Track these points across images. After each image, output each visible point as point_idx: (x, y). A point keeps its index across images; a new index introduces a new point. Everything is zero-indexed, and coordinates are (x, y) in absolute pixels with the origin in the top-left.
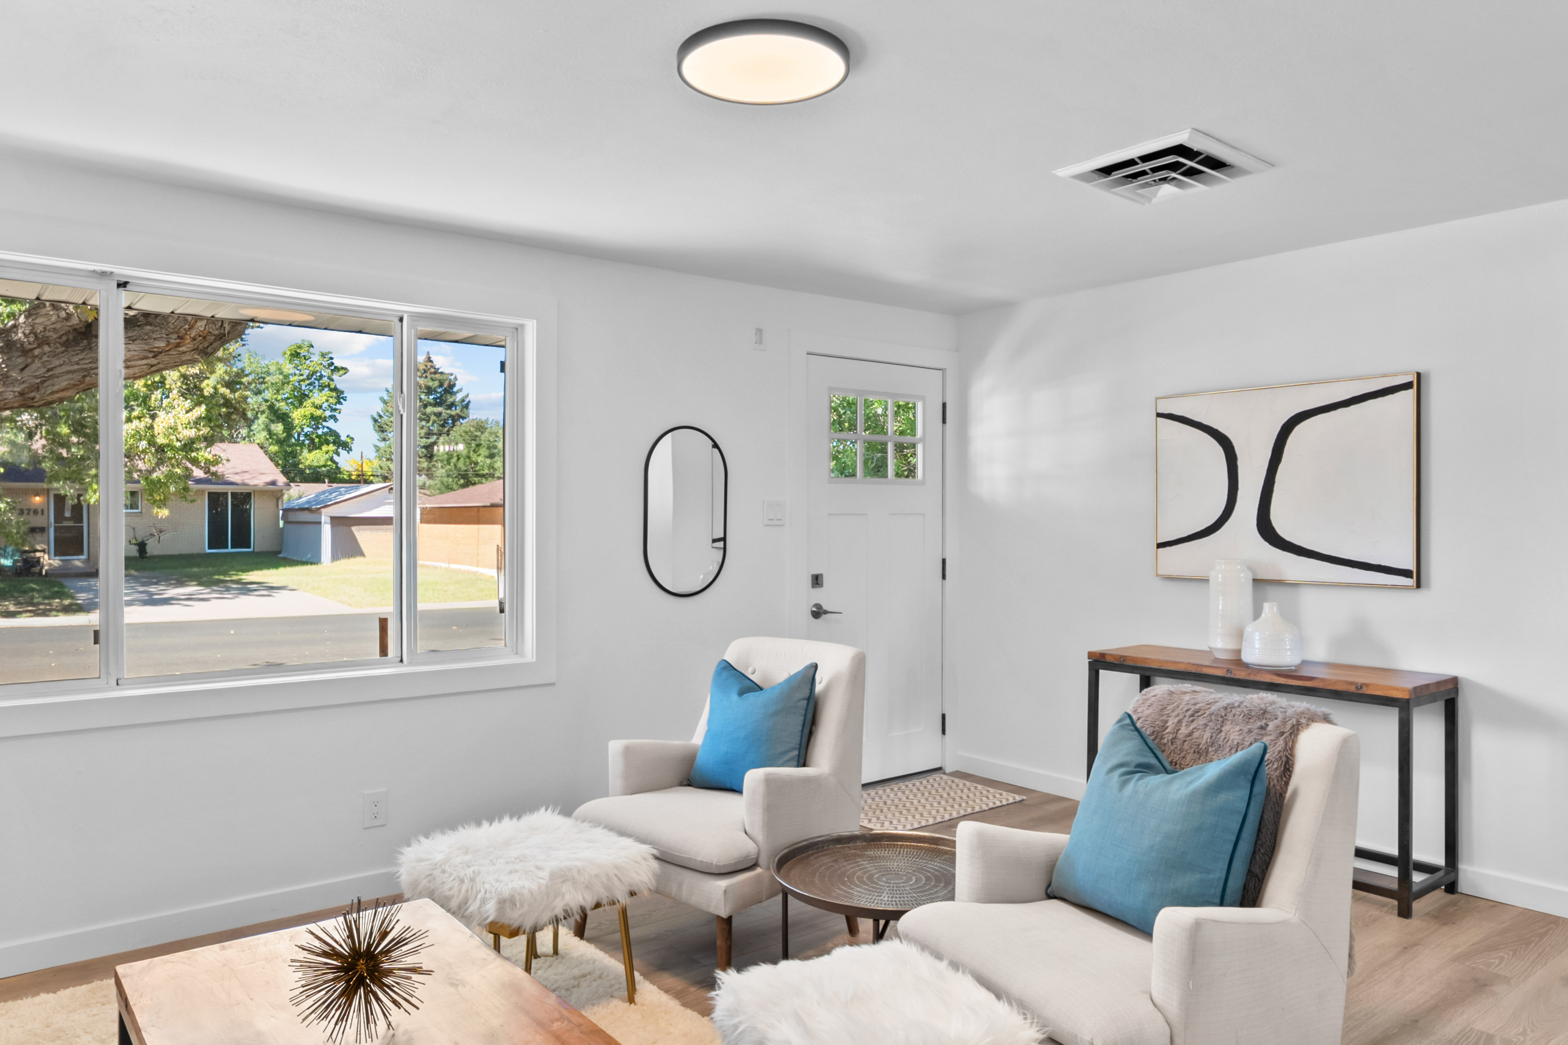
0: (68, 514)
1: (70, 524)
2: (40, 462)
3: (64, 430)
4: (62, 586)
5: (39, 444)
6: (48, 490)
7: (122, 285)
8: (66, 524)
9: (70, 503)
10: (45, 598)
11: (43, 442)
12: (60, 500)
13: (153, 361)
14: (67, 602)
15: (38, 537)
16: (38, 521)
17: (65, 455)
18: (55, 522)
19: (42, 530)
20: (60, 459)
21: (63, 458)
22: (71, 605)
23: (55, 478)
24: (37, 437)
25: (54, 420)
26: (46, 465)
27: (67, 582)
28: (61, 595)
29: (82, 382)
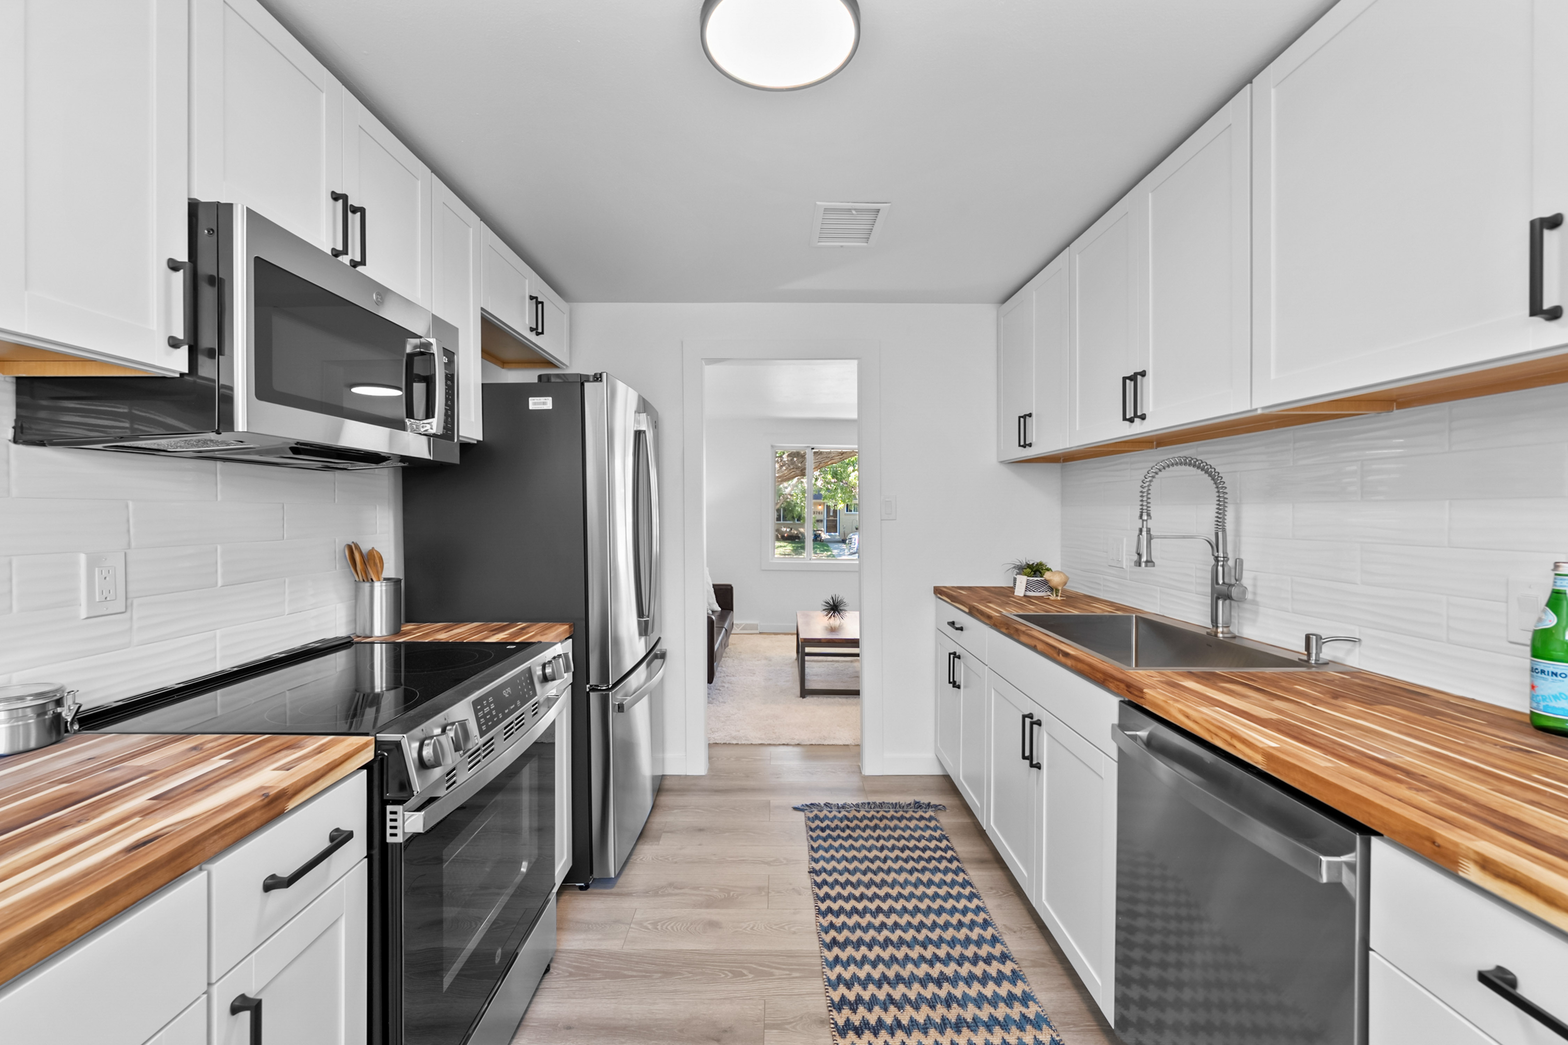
0: (831, 514)
1: (832, 518)
2: (820, 491)
3: (829, 477)
4: (828, 546)
5: (819, 483)
6: (824, 503)
7: (813, 449)
8: (831, 518)
9: (832, 509)
10: (821, 551)
11: (822, 482)
12: (828, 507)
13: (841, 457)
14: (829, 553)
15: (820, 524)
16: (819, 517)
17: (830, 487)
18: (827, 517)
19: (821, 521)
20: (828, 489)
21: (829, 489)
22: (830, 555)
23: (825, 498)
24: (819, 480)
25: (825, 472)
26: (823, 492)
27: (829, 544)
28: (827, 551)
29: (819, 466)
